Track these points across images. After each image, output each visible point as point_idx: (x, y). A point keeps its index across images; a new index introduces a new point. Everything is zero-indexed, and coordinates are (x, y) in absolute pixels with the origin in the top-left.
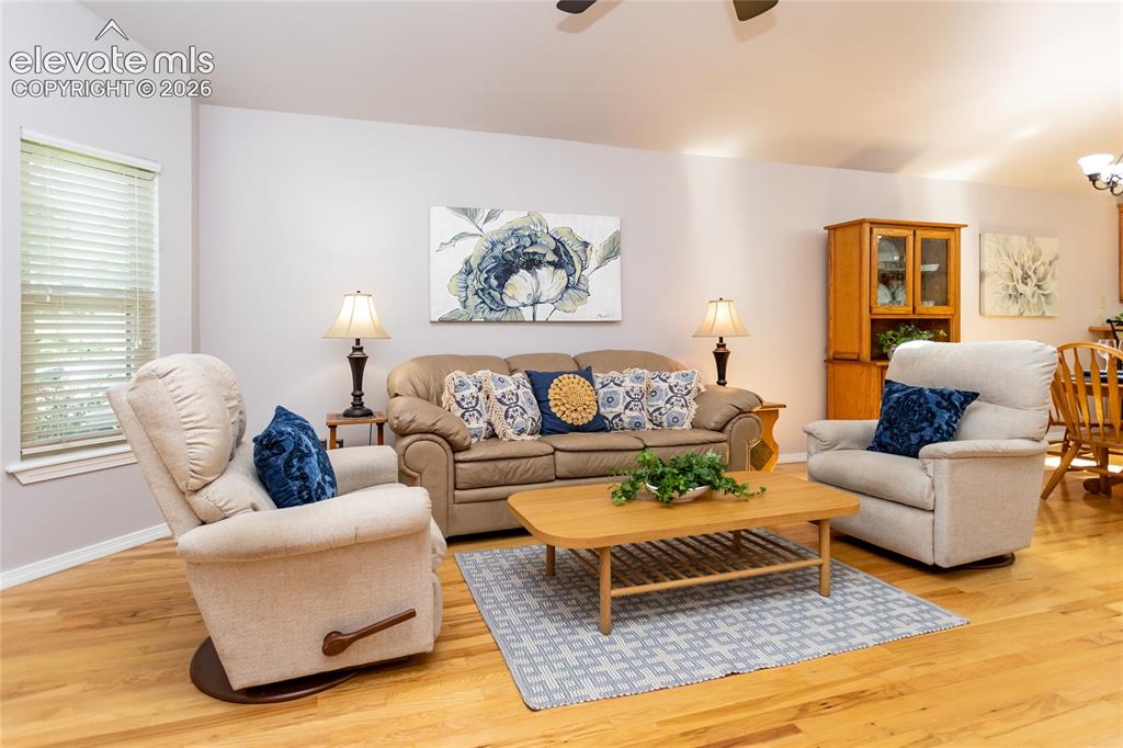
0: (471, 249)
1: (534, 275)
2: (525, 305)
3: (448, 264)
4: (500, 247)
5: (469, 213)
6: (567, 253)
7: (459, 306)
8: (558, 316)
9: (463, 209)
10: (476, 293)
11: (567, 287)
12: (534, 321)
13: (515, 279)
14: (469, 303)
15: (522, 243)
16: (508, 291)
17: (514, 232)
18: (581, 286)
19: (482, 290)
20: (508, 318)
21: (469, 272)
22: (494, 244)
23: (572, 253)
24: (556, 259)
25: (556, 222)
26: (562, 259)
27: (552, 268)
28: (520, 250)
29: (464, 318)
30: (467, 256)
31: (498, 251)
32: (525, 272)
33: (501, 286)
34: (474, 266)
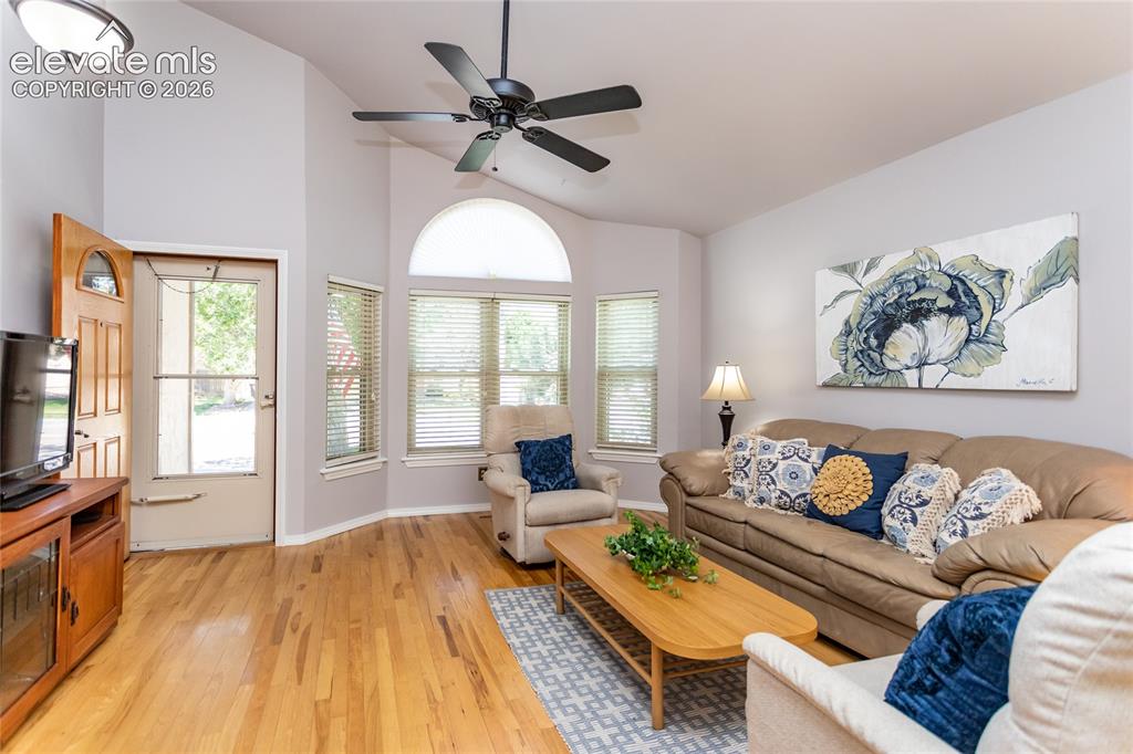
0: (849, 307)
1: (921, 328)
2: (908, 368)
3: (829, 327)
4: (880, 300)
5: (848, 269)
6: (968, 292)
7: (839, 370)
8: (954, 381)
9: (842, 267)
10: (856, 356)
11: (968, 341)
12: (920, 387)
13: (897, 336)
14: (849, 366)
15: (906, 290)
16: (889, 351)
17: (897, 279)
18: (991, 338)
19: (861, 352)
20: (888, 384)
21: (848, 333)
22: (873, 298)
23: (976, 291)
24: (951, 303)
25: (951, 253)
26: (961, 300)
27: (944, 317)
28: (903, 300)
29: (844, 383)
30: (846, 316)
31: (877, 306)
32: (909, 326)
33: (881, 346)
34: (854, 326)
